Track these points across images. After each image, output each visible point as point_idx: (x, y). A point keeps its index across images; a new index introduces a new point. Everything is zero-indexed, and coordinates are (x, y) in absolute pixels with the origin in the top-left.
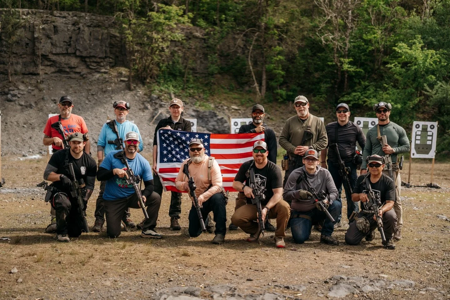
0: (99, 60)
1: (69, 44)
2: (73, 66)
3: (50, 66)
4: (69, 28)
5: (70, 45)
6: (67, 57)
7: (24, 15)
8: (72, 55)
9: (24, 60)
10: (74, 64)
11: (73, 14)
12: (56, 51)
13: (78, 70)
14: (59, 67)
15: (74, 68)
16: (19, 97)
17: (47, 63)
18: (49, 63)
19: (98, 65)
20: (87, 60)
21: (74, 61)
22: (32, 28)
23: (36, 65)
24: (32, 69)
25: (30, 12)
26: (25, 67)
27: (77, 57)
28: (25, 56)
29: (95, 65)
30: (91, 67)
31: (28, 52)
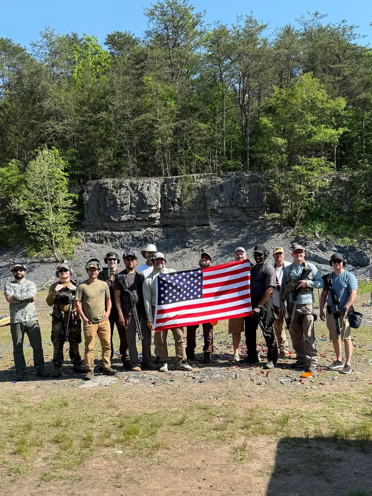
0: (257, 209)
1: (232, 198)
2: (236, 216)
3: (218, 217)
4: (232, 186)
5: (233, 200)
6: (231, 209)
7: (198, 178)
8: (235, 207)
9: (199, 214)
10: (237, 215)
11: (235, 173)
12: (222, 205)
13: (239, 219)
14: (225, 218)
15: (237, 217)
16: (194, 244)
17: (215, 215)
18: (218, 215)
19: (256, 213)
20: (247, 210)
21: (237, 212)
22: (204, 188)
23: (207, 218)
24: (204, 222)
25: (202, 176)
26: (199, 220)
27: (238, 208)
28: (199, 211)
29: (254, 213)
30: (250, 215)
31: (201, 208)
